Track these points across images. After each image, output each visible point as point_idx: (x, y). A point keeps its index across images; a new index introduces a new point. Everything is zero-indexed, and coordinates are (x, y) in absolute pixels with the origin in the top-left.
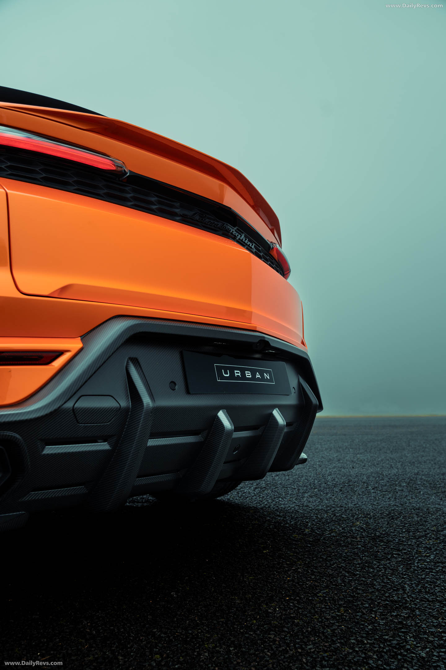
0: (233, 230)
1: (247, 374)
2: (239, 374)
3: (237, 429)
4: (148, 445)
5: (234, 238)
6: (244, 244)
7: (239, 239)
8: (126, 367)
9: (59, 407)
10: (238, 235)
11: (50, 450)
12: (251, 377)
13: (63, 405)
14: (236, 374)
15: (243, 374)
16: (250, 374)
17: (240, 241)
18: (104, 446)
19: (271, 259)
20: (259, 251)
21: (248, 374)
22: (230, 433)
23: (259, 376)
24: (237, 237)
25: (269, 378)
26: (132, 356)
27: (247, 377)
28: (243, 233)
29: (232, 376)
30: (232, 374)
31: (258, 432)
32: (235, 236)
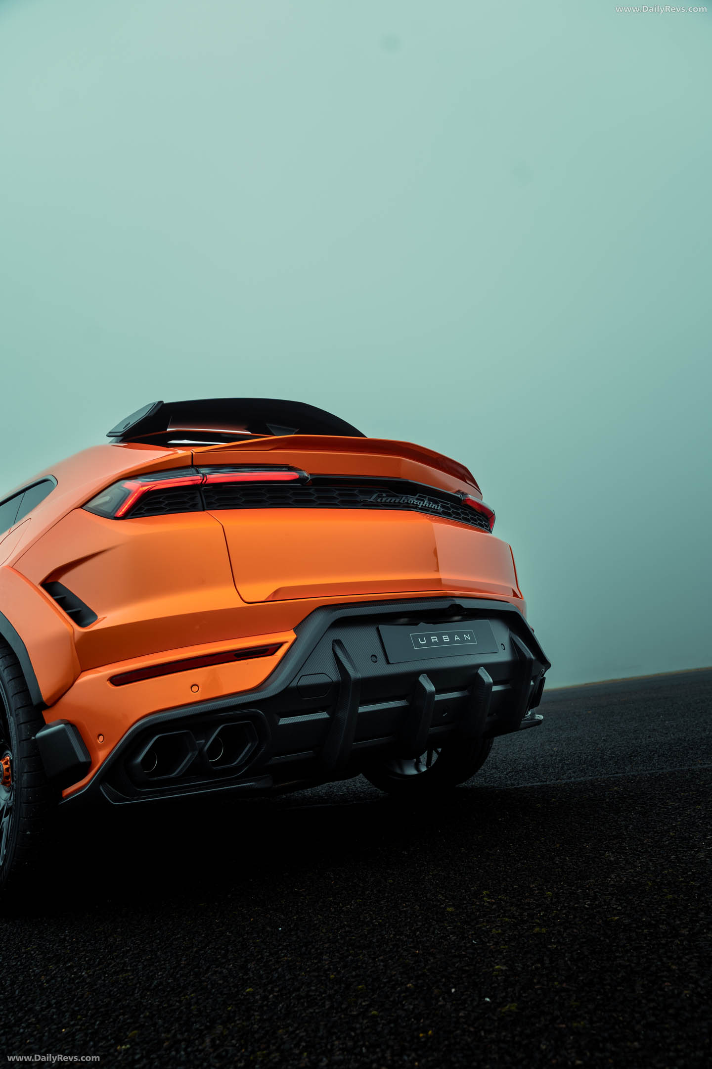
0: (413, 500)
1: (444, 639)
2: (436, 640)
3: (439, 691)
4: (359, 712)
5: (415, 508)
6: (429, 509)
7: (422, 506)
8: (333, 648)
9: (286, 688)
10: (420, 503)
11: (283, 721)
12: (449, 640)
13: (290, 684)
14: (433, 640)
15: (441, 639)
16: (448, 638)
17: (423, 508)
18: (324, 715)
19: (465, 510)
20: (448, 508)
21: (446, 638)
22: (432, 695)
23: (458, 638)
24: (419, 506)
25: (469, 639)
26: (335, 639)
27: (445, 641)
28: (425, 497)
29: (429, 642)
30: (429, 640)
31: (465, 693)
32: (417, 505)
